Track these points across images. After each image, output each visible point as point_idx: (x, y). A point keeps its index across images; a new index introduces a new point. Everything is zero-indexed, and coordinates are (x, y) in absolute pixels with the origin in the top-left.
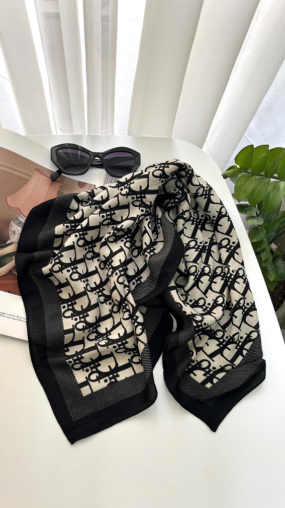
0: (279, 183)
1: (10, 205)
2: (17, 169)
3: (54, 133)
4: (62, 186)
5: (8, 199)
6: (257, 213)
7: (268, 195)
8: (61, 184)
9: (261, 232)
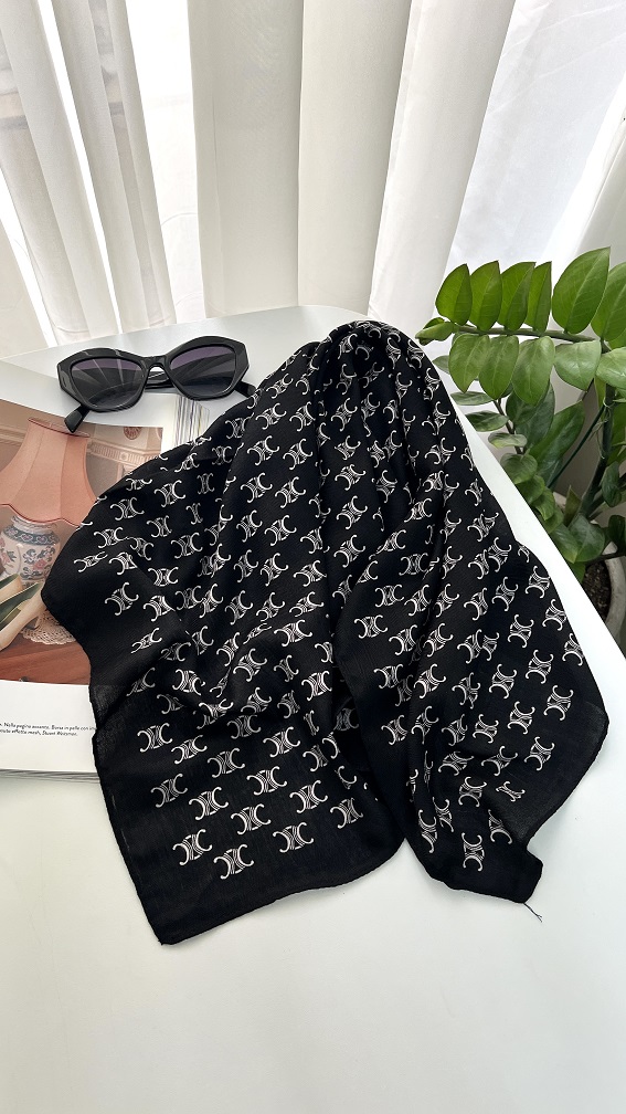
0: (537, 342)
3: (51, 343)
4: (93, 444)
9: (525, 464)
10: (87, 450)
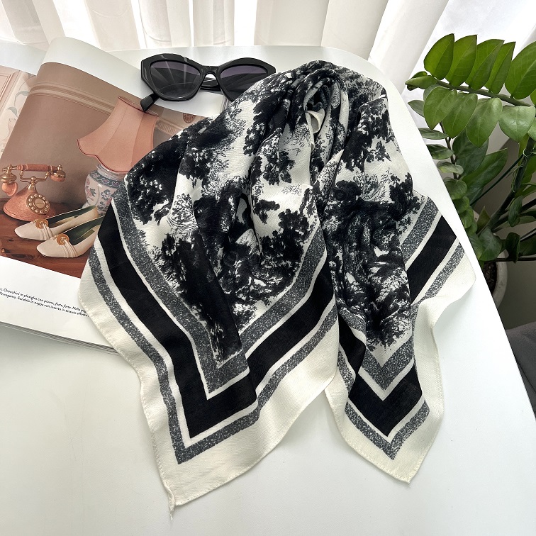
0: (490, 101)
1: (84, 151)
2: (91, 97)
3: (142, 46)
4: (160, 122)
5: (81, 142)
6: (452, 157)
7: (474, 121)
8: (158, 119)
10: (156, 126)
